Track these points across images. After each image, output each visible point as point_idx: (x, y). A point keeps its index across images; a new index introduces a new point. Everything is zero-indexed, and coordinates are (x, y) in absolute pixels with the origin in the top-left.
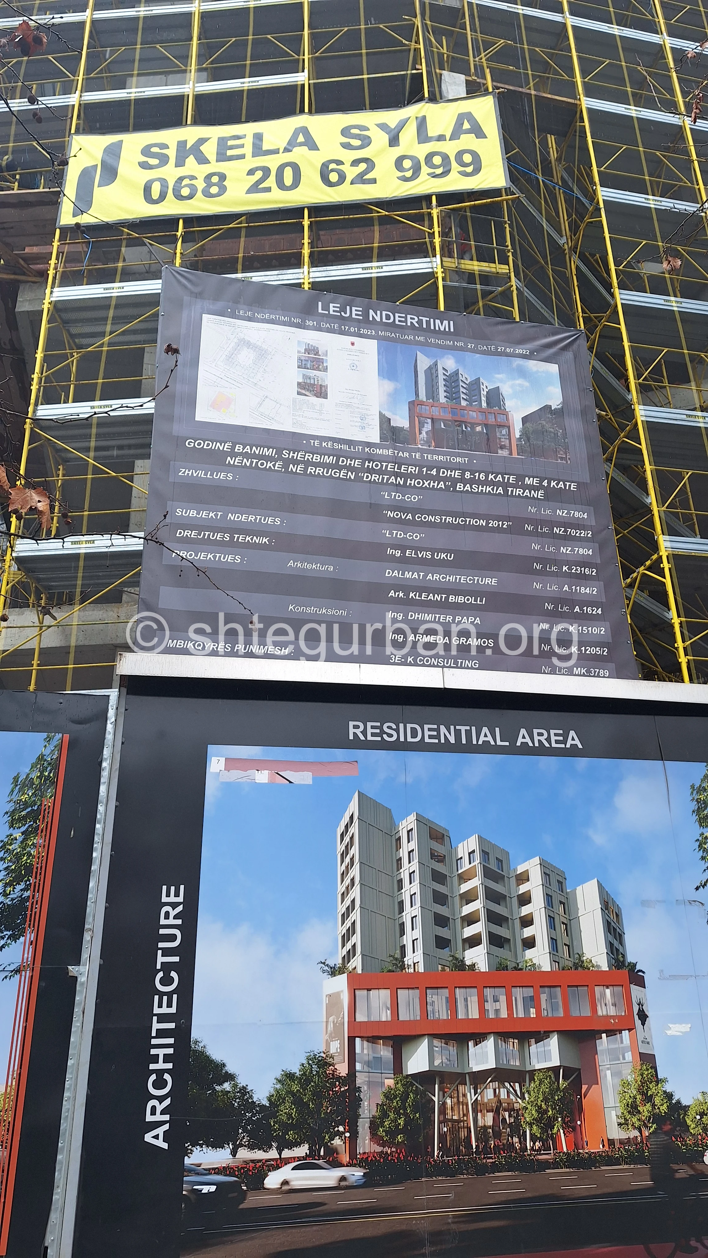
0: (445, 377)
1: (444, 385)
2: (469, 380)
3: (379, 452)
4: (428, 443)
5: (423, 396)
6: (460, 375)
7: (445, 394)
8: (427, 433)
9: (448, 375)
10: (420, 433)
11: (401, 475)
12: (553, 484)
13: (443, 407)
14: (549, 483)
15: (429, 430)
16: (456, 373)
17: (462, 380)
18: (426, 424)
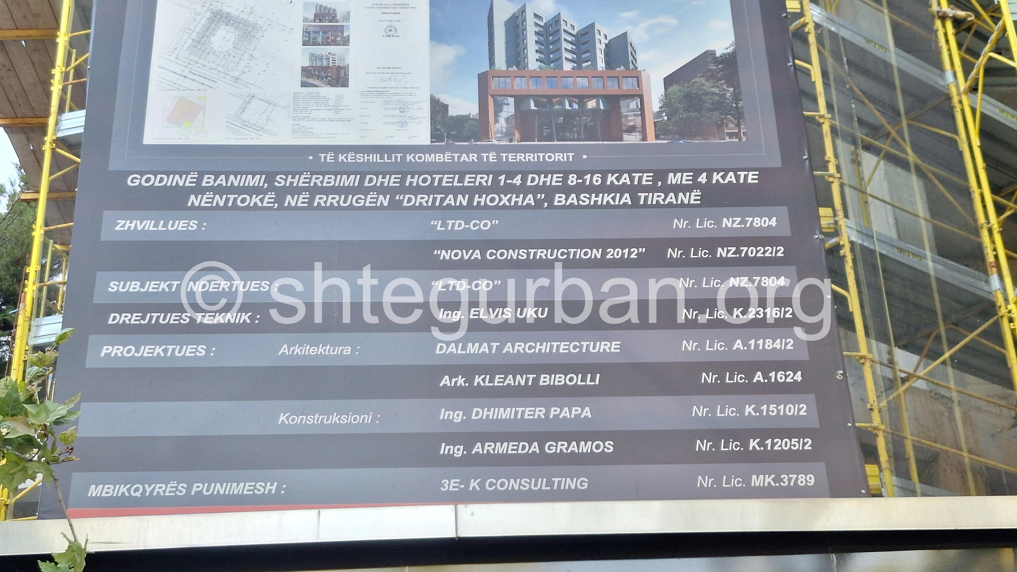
0: (537, 29)
1: (536, 42)
2: (577, 29)
3: (429, 158)
4: (509, 135)
5: (501, 62)
6: (563, 23)
7: (538, 56)
8: (507, 120)
9: (542, 24)
10: (496, 121)
11: (463, 191)
12: (716, 177)
13: (535, 76)
14: (709, 177)
15: (510, 114)
16: (556, 20)
17: (565, 30)
18: (505, 106)
